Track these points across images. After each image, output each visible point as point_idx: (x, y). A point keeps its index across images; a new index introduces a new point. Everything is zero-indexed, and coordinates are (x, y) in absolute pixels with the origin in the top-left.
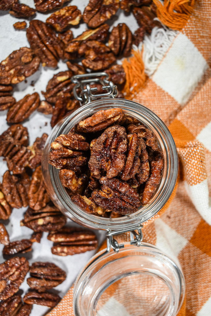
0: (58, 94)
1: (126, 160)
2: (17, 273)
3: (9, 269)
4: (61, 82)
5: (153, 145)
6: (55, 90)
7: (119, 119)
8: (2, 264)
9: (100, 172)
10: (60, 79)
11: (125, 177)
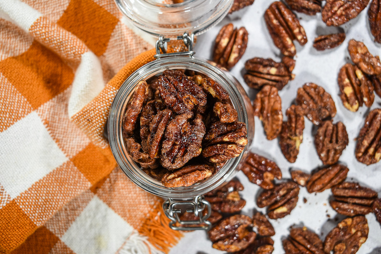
0: (285, 192)
1: (165, 131)
2: (336, 9)
3: (344, 13)
4: (282, 205)
5: (133, 144)
6: (289, 197)
7: (168, 176)
8: (352, 18)
9: (194, 122)
10: (284, 209)
11: (168, 113)
